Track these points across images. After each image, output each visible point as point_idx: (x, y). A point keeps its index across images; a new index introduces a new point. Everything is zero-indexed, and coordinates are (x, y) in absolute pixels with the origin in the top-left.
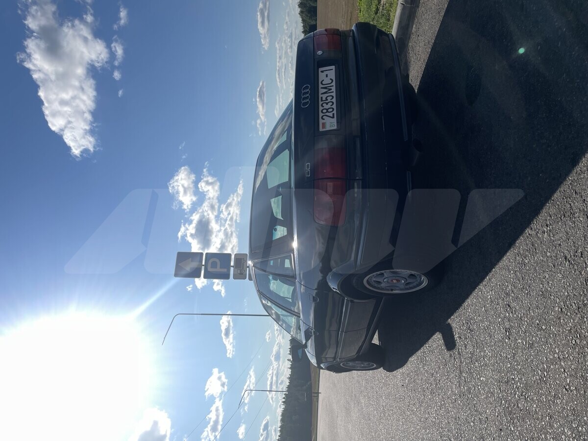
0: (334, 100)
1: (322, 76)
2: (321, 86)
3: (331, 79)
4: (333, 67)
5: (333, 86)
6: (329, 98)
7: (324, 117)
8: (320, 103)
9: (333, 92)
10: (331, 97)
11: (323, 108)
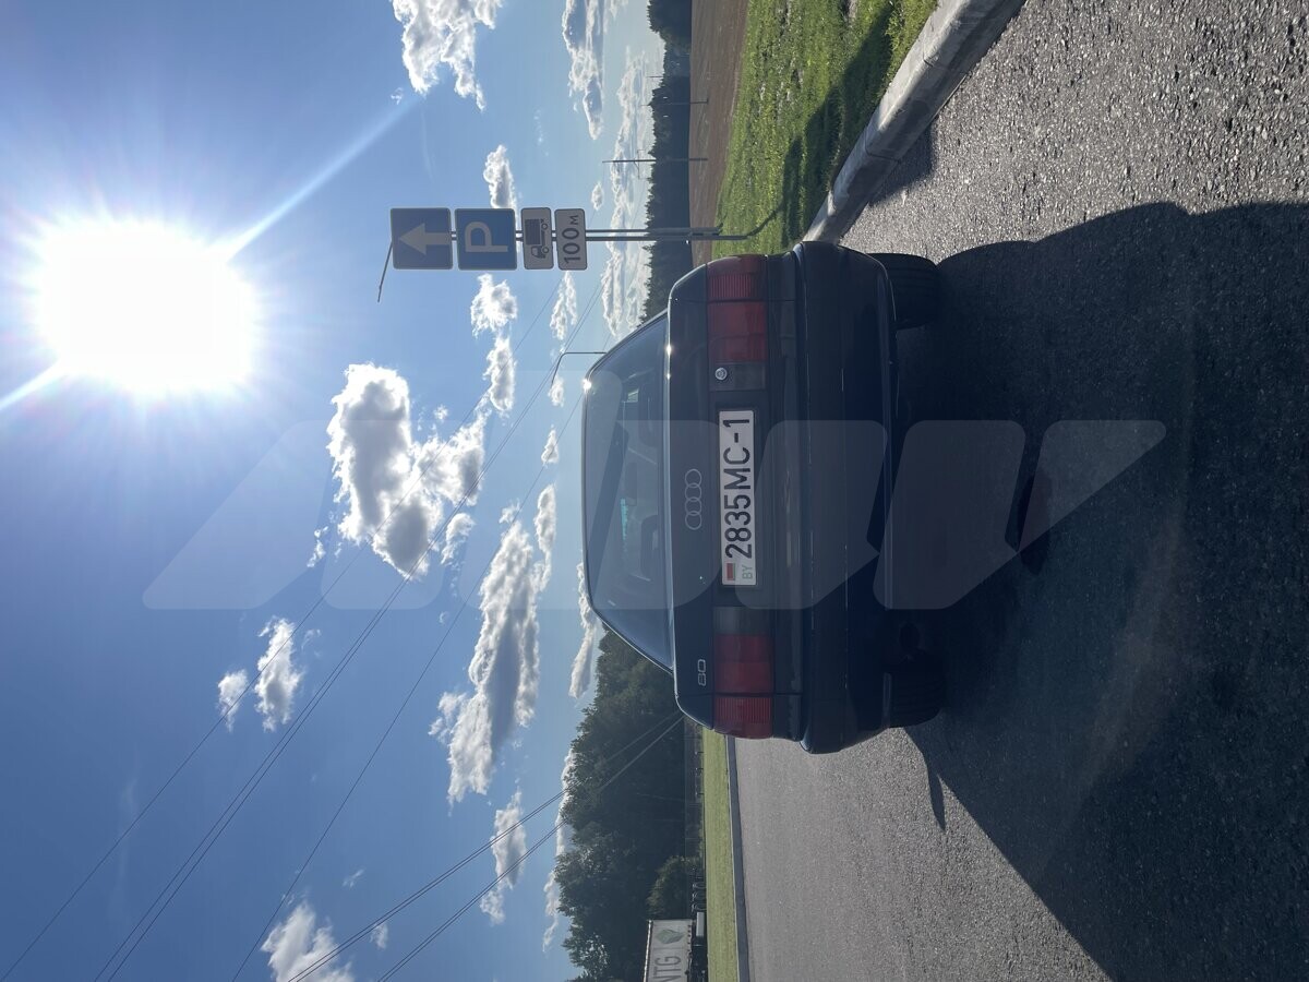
0: (751, 510)
1: (726, 436)
2: (724, 465)
3: (744, 449)
4: (749, 415)
5: (748, 470)
6: (741, 502)
7: (732, 551)
8: (724, 512)
9: (748, 487)
10: (744, 502)
11: (730, 527)
